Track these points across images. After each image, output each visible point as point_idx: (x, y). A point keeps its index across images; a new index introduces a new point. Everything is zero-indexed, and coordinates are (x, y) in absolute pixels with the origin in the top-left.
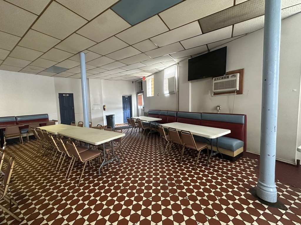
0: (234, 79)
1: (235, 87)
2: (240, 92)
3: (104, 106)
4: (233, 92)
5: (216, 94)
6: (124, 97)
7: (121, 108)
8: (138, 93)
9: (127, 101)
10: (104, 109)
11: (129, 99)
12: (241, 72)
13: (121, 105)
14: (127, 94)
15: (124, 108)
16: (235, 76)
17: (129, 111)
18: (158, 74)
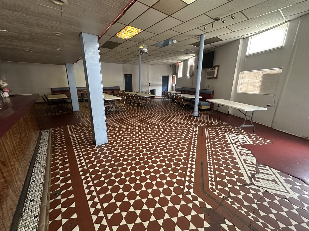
0: (214, 70)
1: (214, 75)
2: (216, 78)
3: (150, 83)
4: (213, 78)
5: (209, 78)
6: (163, 77)
7: (161, 85)
8: (173, 75)
9: (165, 80)
10: (150, 85)
11: (166, 78)
12: (218, 66)
13: (161, 83)
14: (165, 75)
15: (163, 85)
16: (215, 69)
17: (166, 87)
18: (185, 62)
